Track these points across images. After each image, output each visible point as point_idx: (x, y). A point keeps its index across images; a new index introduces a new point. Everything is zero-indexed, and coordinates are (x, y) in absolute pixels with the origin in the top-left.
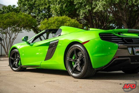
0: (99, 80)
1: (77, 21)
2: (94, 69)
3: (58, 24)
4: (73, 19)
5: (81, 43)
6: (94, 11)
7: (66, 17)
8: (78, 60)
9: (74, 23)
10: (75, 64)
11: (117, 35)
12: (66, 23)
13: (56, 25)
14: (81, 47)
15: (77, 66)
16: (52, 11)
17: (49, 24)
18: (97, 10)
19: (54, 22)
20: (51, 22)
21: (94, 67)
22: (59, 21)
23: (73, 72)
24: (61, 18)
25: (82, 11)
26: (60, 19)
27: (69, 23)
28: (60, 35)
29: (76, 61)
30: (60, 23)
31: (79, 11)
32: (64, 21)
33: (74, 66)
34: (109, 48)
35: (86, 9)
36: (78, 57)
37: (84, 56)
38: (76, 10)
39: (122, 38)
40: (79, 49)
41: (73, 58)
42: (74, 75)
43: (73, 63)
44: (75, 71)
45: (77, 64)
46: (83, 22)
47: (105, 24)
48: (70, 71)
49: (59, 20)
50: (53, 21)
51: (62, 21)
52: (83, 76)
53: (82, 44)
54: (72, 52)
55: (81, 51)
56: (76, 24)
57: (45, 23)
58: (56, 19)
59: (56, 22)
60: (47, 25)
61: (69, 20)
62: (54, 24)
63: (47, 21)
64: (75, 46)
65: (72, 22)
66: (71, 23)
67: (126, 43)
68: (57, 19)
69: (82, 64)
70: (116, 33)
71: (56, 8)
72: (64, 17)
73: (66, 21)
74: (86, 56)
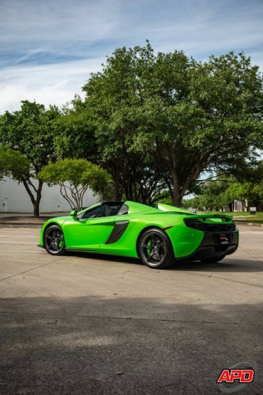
3: (72, 172)
4: (96, 166)
6: (127, 151)
7: (84, 161)
9: (99, 172)
12: (84, 170)
13: (70, 174)
14: (161, 233)
16: (56, 146)
17: (56, 171)
18: (133, 149)
19: (65, 169)
20: (61, 168)
22: (73, 168)
24: (76, 162)
25: (107, 150)
26: (75, 164)
27: (91, 172)
30: (75, 171)
31: (103, 149)
32: (81, 167)
35: (114, 146)
38: (96, 146)
49: (73, 165)
50: (63, 167)
51: (79, 167)
53: (162, 230)
56: (102, 173)
57: (50, 170)
59: (69, 168)
60: (54, 173)
61: (90, 167)
62: (65, 172)
64: (153, 230)
65: (95, 171)
66: (94, 173)
68: (71, 163)
71: (63, 142)
72: (81, 161)
73: (86, 168)
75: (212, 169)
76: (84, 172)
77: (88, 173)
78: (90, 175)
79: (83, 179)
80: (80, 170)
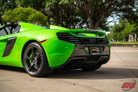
0: (55, 79)
1: (42, 13)
2: (51, 68)
4: (38, 11)
5: (39, 41)
6: (59, 4)
7: (31, 9)
8: (36, 58)
9: (39, 15)
10: (32, 62)
11: (75, 35)
12: (30, 14)
13: (21, 16)
14: (39, 46)
15: (34, 64)
17: (12, 15)
18: (63, 2)
19: (18, 14)
20: (15, 13)
21: (50, 66)
22: (23, 13)
23: (30, 70)
24: (25, 9)
25: (47, 4)
26: (25, 11)
27: (34, 15)
28: (19, 32)
29: (33, 59)
30: (24, 15)
32: (29, 12)
33: (32, 64)
34: (67, 47)
36: (36, 55)
37: (41, 55)
39: (79, 38)
40: (37, 47)
41: (31, 56)
42: (31, 73)
43: (30, 61)
44: (32, 69)
45: (34, 62)
46: (49, 14)
47: (71, 16)
48: (27, 69)
49: (23, 11)
50: (17, 12)
51: (27, 12)
52: (40, 75)
53: (39, 43)
54: (30, 51)
55: (38, 49)
56: (41, 16)
57: (9, 14)
58: (20, 11)
59: (21, 13)
61: (34, 12)
62: (18, 15)
63: (11, 12)
64: (33, 44)
65: (37, 14)
66: (36, 16)
67: (83, 43)
68: (22, 10)
69: (39, 63)
70: (74, 33)
72: (29, 8)
73: (31, 13)
74: (43, 55)
75: (114, 15)
76: (30, 15)
77: (32, 16)
78: (34, 17)
79: (29, 19)
80: (28, 14)
